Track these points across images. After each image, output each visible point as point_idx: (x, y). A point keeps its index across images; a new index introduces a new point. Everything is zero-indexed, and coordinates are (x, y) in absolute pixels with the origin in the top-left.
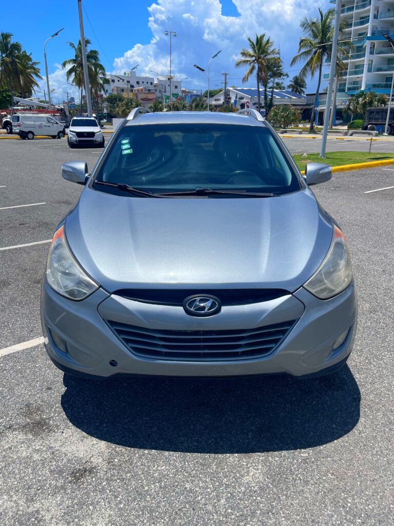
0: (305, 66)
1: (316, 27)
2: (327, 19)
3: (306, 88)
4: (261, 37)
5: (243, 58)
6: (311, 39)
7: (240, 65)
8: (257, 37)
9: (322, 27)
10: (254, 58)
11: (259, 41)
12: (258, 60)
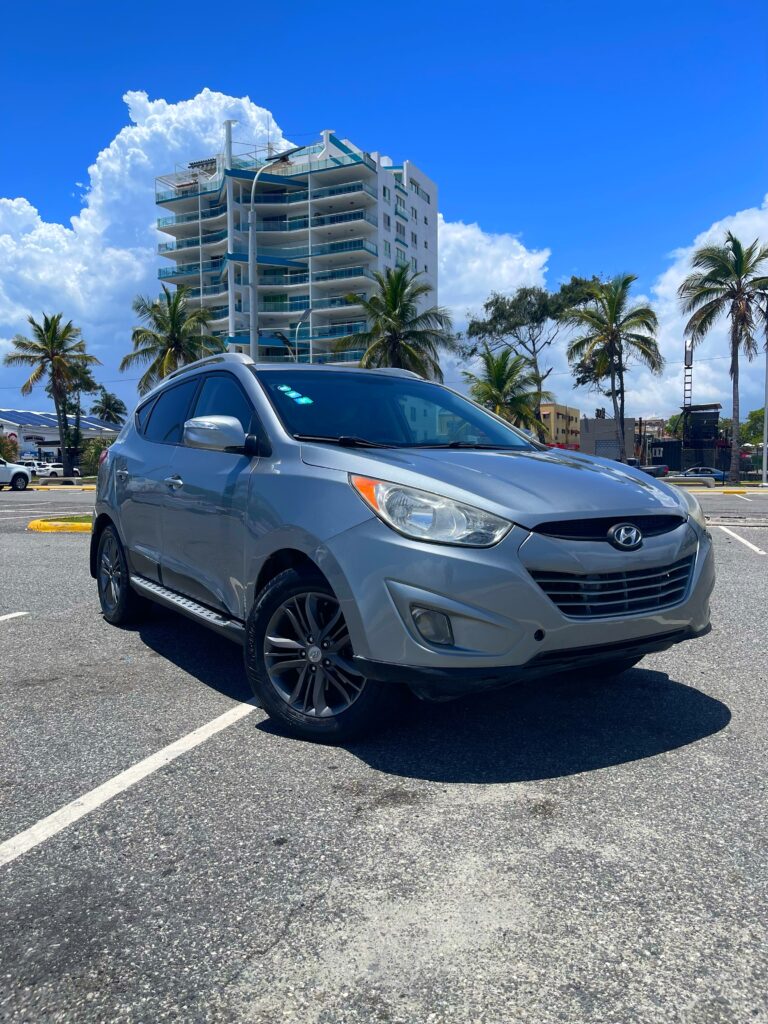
0: (148, 373)
1: (159, 312)
2: (178, 301)
3: (126, 414)
4: (53, 318)
5: (20, 352)
6: (154, 330)
7: (14, 362)
8: (46, 319)
9: (170, 313)
10: (41, 355)
11: (51, 325)
12: (50, 356)
